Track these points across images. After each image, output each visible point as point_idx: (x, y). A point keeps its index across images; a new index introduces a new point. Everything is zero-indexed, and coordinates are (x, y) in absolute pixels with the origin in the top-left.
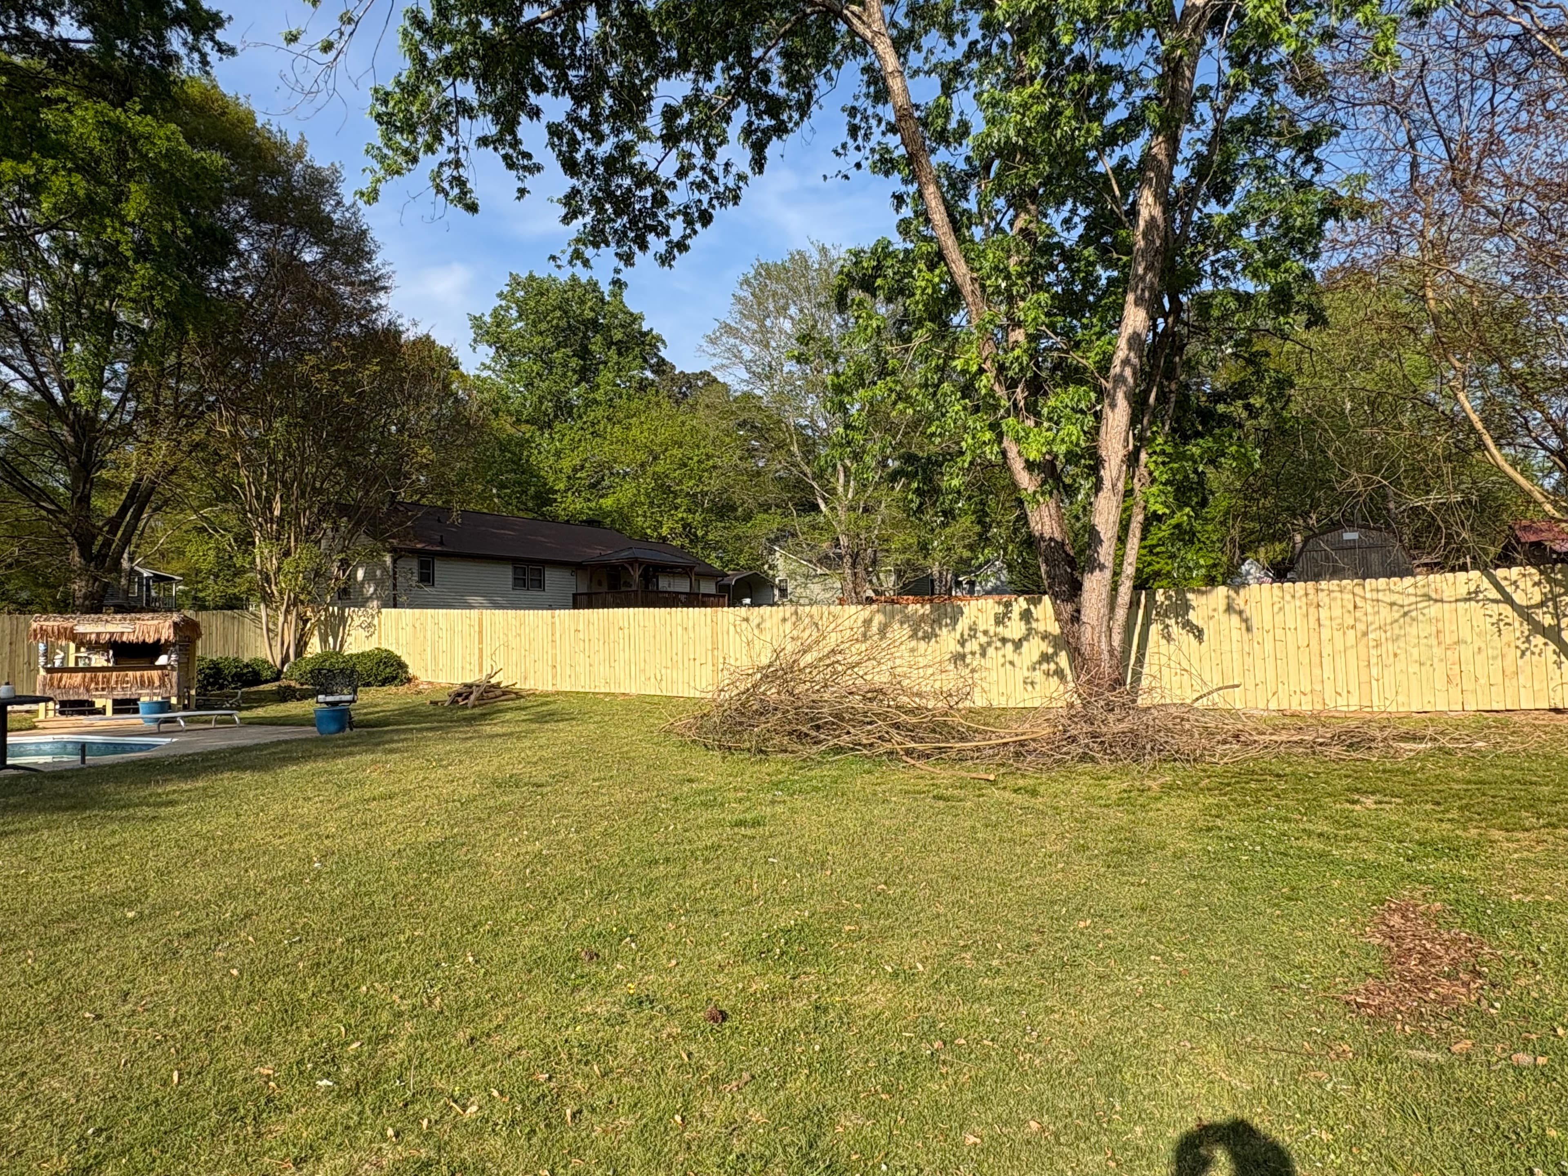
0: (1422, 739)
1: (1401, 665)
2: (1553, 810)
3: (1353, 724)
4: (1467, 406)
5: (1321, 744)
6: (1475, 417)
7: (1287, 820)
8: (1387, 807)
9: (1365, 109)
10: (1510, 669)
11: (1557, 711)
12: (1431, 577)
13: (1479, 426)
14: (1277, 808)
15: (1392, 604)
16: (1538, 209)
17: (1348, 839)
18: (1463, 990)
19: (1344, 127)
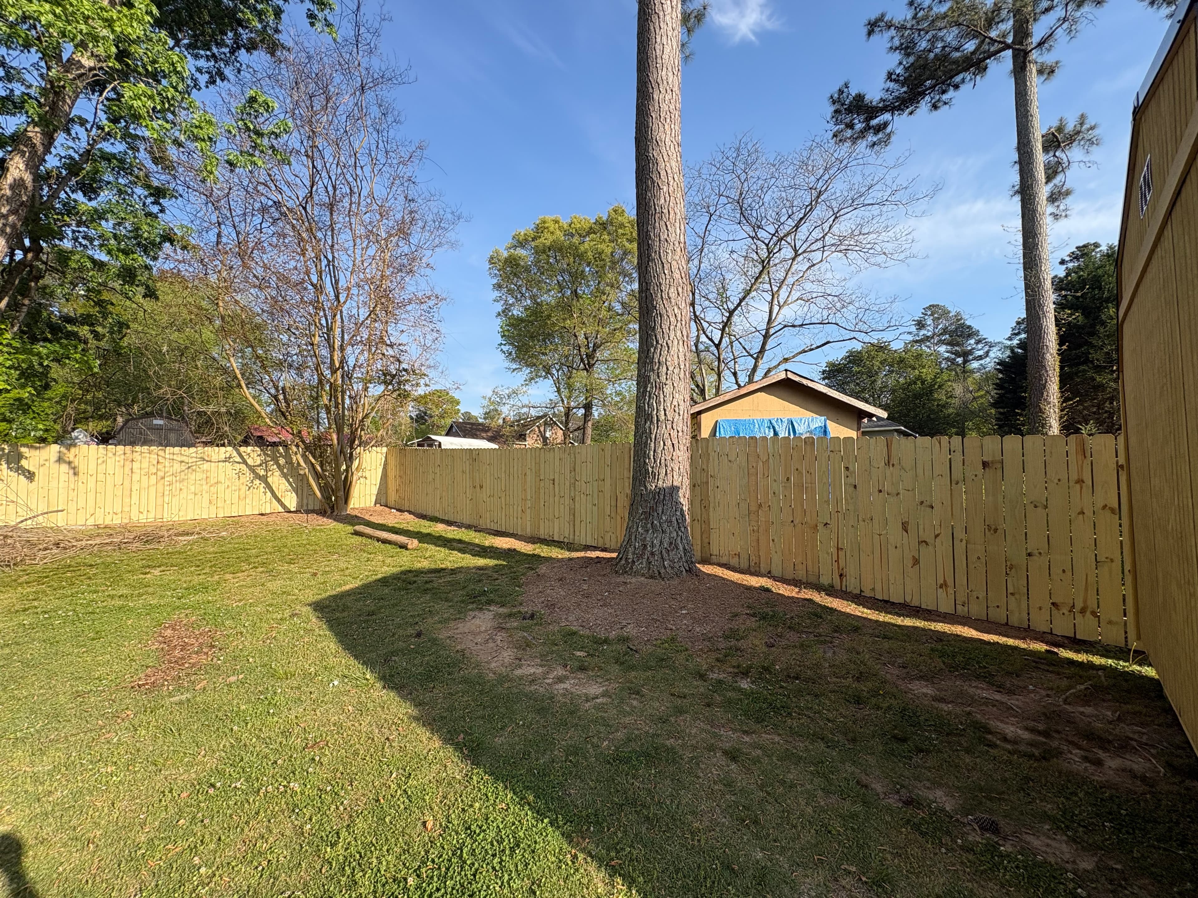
0: (192, 534)
1: (183, 495)
2: (256, 560)
3: (149, 529)
4: (235, 365)
5: (125, 543)
6: (238, 372)
7: (96, 592)
8: (168, 573)
9: (194, 193)
10: (242, 496)
11: (262, 515)
12: (206, 448)
13: (239, 376)
14: (89, 585)
15: (182, 462)
16: (277, 284)
17: (140, 595)
18: (205, 657)
19: (181, 196)
